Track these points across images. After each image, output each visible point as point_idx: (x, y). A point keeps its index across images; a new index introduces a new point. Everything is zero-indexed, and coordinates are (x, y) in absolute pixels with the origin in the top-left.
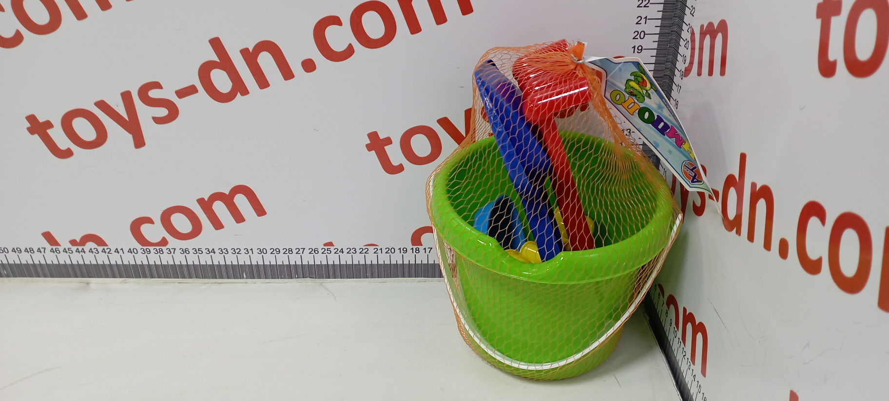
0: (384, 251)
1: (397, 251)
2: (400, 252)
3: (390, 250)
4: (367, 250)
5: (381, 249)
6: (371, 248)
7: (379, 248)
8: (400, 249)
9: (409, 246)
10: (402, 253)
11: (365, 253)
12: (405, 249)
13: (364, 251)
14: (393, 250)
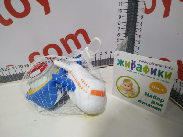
0: (18, 67)
1: (24, 67)
2: (26, 67)
3: (20, 67)
4: (8, 68)
5: (16, 67)
6: (10, 67)
7: (14, 66)
8: (25, 65)
9: (29, 63)
10: (27, 67)
11: (8, 70)
12: (27, 65)
13: (7, 69)
14: (21, 66)
